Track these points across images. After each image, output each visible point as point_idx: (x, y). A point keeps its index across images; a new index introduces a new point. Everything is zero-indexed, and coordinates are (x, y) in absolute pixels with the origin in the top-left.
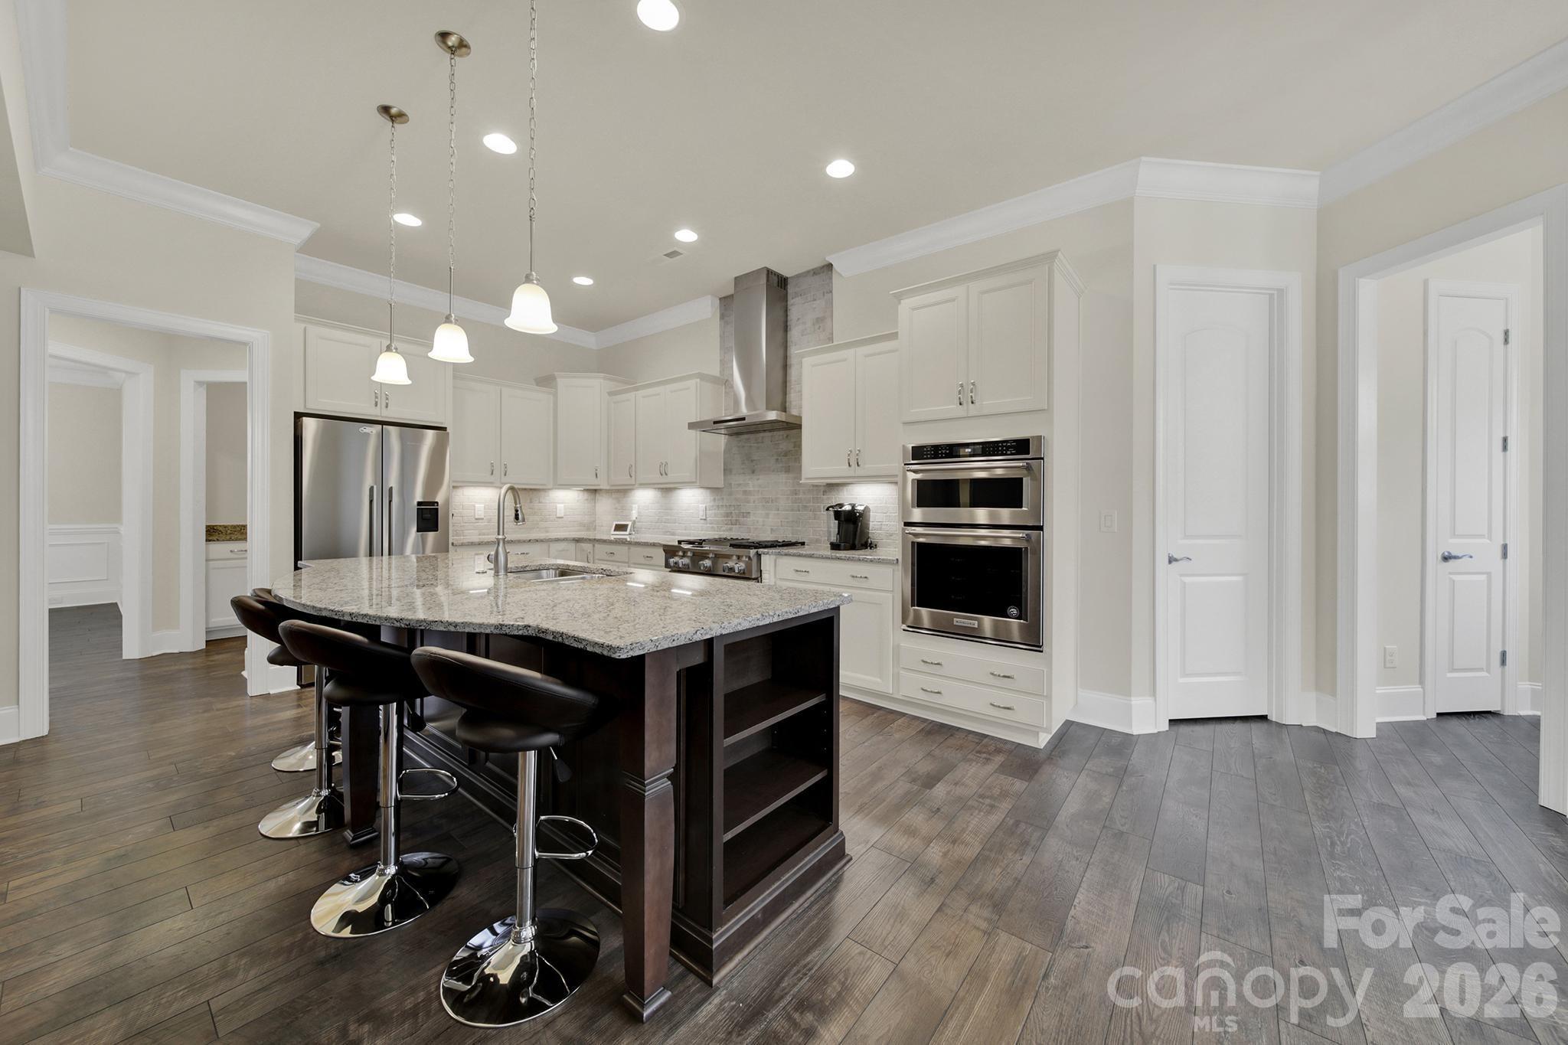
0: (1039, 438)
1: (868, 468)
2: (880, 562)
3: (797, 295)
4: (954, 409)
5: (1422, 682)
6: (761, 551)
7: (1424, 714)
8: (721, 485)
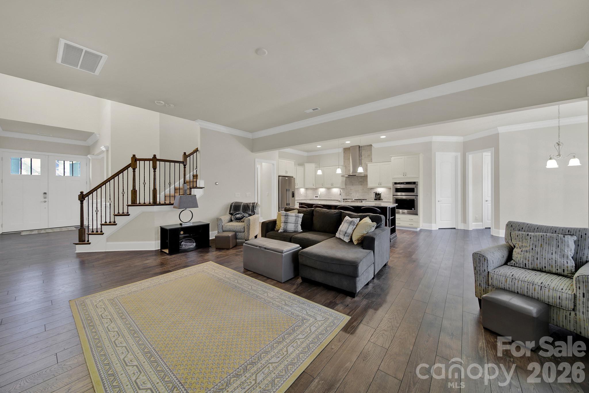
0: (417, 182)
1: (382, 185)
2: (384, 202)
3: (363, 150)
4: (402, 176)
5: (482, 222)
6: (362, 201)
7: (483, 227)
8: (344, 187)
